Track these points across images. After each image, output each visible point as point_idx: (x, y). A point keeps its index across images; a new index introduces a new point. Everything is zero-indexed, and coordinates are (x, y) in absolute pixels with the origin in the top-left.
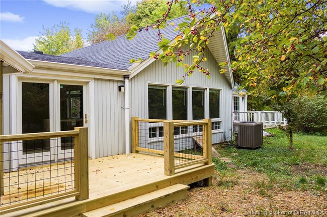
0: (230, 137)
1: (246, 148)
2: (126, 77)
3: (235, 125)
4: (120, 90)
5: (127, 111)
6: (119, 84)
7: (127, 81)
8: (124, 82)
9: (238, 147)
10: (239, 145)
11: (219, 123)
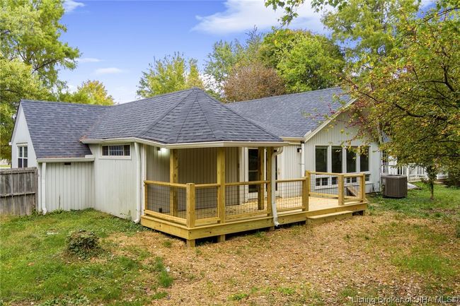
0: (378, 188)
1: (391, 198)
2: (302, 142)
3: (382, 178)
4: (298, 151)
5: (303, 166)
6: (298, 147)
7: (303, 145)
8: (300, 145)
9: (385, 197)
10: (386, 194)
11: (368, 176)
